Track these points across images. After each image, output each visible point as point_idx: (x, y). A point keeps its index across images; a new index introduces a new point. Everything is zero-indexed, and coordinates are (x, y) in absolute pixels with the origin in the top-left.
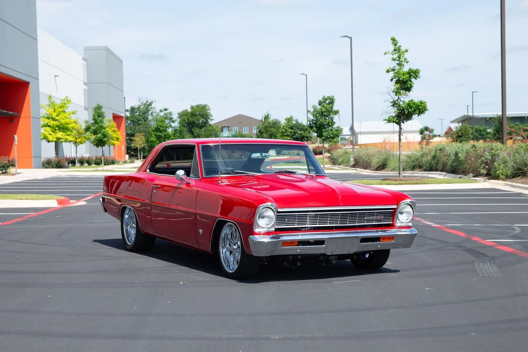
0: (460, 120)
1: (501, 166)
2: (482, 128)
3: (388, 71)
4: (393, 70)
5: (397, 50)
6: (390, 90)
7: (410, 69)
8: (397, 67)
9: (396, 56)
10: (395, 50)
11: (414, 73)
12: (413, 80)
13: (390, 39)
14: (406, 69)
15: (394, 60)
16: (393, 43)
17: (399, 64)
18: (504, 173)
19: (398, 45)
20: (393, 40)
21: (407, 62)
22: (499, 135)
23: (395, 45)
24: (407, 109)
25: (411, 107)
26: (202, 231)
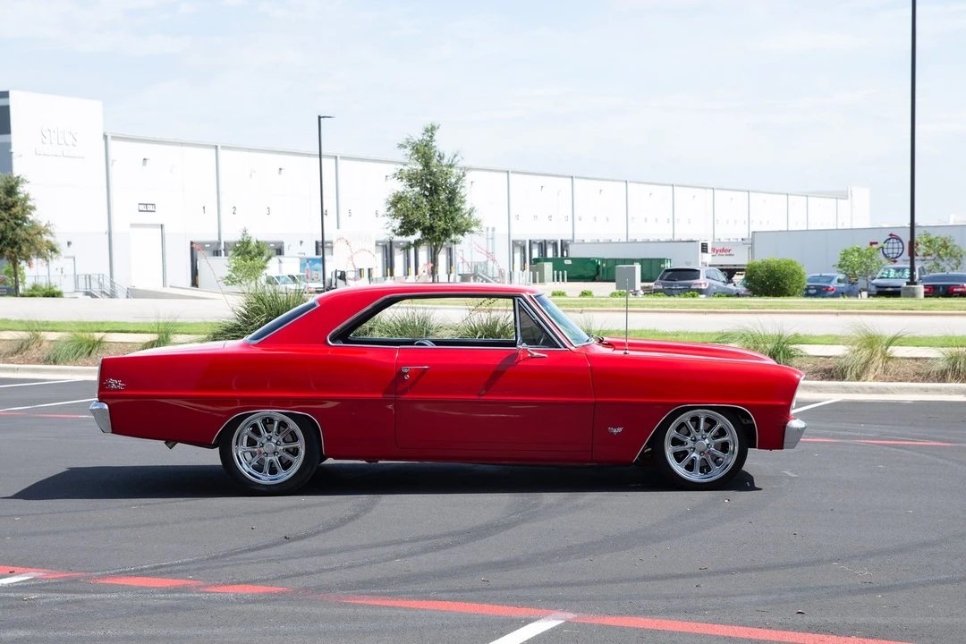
26: (620, 430)
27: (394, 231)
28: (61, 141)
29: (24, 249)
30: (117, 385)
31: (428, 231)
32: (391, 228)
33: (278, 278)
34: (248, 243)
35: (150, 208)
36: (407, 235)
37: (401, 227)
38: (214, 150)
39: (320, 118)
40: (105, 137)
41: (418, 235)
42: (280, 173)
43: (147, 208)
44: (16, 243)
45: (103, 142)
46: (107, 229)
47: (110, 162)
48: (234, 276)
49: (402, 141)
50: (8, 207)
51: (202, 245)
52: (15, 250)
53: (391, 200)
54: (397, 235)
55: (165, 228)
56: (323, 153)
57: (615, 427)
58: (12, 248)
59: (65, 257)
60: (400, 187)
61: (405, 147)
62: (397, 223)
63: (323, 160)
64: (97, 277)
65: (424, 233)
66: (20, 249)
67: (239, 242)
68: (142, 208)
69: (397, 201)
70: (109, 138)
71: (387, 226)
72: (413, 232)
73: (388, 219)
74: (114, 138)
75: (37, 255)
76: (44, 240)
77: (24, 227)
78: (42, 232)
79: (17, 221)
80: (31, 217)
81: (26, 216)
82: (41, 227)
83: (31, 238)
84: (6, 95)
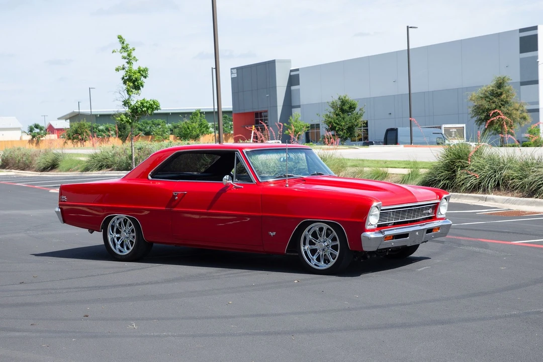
0: (68, 117)
2: (94, 125)
3: (117, 70)
4: (123, 69)
5: (124, 48)
6: (121, 89)
8: (127, 66)
9: (125, 54)
10: (123, 48)
11: (143, 72)
12: (142, 78)
13: (117, 37)
14: (135, 67)
15: (124, 58)
16: (120, 41)
17: (127, 62)
19: (125, 43)
20: (120, 38)
22: (121, 132)
23: (123, 43)
24: (140, 108)
25: (144, 106)
26: (274, 233)
30: (64, 199)
50: (499, 95)
57: (272, 232)
75: (514, 122)
76: (519, 112)
77: (506, 106)
78: (517, 108)
79: (502, 103)
80: (512, 100)
81: (508, 99)
82: (517, 106)
83: (510, 112)
84: (535, 28)
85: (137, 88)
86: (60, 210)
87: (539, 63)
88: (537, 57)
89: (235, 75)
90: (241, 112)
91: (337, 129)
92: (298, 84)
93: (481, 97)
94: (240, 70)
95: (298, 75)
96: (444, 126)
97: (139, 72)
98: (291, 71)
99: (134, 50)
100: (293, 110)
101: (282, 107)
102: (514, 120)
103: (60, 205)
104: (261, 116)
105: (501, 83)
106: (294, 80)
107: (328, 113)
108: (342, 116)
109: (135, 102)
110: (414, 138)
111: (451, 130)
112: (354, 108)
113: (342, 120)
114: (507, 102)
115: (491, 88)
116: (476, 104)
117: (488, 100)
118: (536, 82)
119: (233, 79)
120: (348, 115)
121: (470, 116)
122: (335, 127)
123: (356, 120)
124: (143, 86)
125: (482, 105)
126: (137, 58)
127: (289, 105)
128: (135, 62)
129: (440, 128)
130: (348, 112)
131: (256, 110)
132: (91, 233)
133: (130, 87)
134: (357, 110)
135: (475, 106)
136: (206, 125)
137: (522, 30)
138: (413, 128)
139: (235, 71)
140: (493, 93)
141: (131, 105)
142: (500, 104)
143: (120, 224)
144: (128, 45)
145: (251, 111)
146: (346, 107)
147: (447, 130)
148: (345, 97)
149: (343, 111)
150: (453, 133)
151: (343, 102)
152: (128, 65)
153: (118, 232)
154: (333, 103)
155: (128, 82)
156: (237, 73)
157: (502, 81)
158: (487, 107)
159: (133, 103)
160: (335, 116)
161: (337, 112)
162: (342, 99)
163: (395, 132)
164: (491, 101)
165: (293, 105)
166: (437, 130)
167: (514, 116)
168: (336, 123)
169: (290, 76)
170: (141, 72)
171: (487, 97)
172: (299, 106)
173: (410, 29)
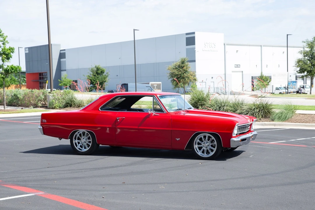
1: (57, 102)
7: (10, 47)
11: (12, 50)
12: (11, 53)
14: (7, 46)
17: (3, 44)
18: (58, 106)
21: (8, 43)
24: (11, 70)
25: (13, 69)
26: (179, 139)
27: (297, 72)
28: (211, 46)
29: (186, 79)
30: (44, 121)
31: (310, 72)
32: (296, 71)
33: (280, 88)
34: (263, 77)
35: (239, 66)
36: (302, 73)
37: (299, 70)
38: (260, 47)
39: (287, 35)
40: (224, 44)
41: (306, 73)
42: (283, 53)
43: (237, 66)
44: (184, 78)
45: (224, 46)
46: (224, 73)
47: (226, 52)
48: (257, 87)
49: (305, 40)
50: (182, 67)
51: (255, 78)
52: (184, 80)
53: (297, 61)
54: (298, 73)
55: (243, 72)
56: (288, 46)
58: (183, 79)
59: (200, 82)
60: (301, 56)
61: (305, 42)
62: (298, 69)
63: (288, 48)
64: (220, 88)
65: (307, 73)
66: (185, 80)
67: (260, 76)
68: (236, 66)
69: (299, 61)
70: (226, 45)
71: (295, 70)
72: (304, 72)
73: (295, 68)
74: (227, 44)
75: (190, 81)
76: (192, 77)
77: (186, 73)
78: (192, 74)
79: (184, 71)
80: (189, 70)
81: (187, 70)
82: (192, 73)
83: (188, 76)
84: (194, 33)
85: (8, 59)
86: (42, 127)
87: (196, 51)
88: (194, 48)
89: (27, 52)
90: (31, 72)
91: (94, 83)
92: (65, 58)
93: (174, 68)
94: (30, 49)
95: (65, 53)
96: (151, 83)
97: (10, 50)
98: (61, 50)
99: (7, 37)
100: (62, 72)
101: (55, 70)
102: (190, 80)
103: (41, 125)
104: (43, 75)
105: (183, 61)
106: (62, 55)
107: (89, 75)
108: (97, 76)
109: (6, 66)
110: (137, 89)
111: (154, 85)
112: (104, 72)
113: (97, 79)
114: (186, 71)
115: (179, 64)
116: (171, 72)
117: (178, 70)
118: (194, 61)
119: (26, 54)
120: (100, 76)
121: (168, 78)
122: (93, 82)
123: (105, 79)
124: (11, 57)
125: (174, 73)
126: (8, 42)
127: (60, 69)
128: (7, 44)
129: (149, 84)
130: (100, 74)
131: (40, 72)
132: (60, 140)
133: (5, 58)
134: (105, 74)
135: (171, 73)
136: (14, 80)
137: (187, 34)
138: (137, 84)
139: (27, 49)
140: (179, 66)
141: (4, 68)
142: (183, 72)
143: (80, 135)
144: (4, 34)
145: (37, 72)
146: (99, 72)
147: (152, 85)
148: (99, 66)
149: (97, 73)
150: (155, 86)
151: (98, 69)
152: (3, 45)
153: (79, 139)
154: (92, 69)
155: (3, 55)
156: (29, 50)
157: (184, 60)
158: (177, 73)
159: (5, 67)
160: (93, 76)
161: (94, 74)
162: (97, 67)
163: (126, 85)
164: (179, 71)
165: (61, 69)
166: (147, 85)
167: (190, 79)
168: (94, 80)
169: (60, 54)
170: (11, 50)
171: (176, 68)
172: (65, 70)
173: (135, 31)
